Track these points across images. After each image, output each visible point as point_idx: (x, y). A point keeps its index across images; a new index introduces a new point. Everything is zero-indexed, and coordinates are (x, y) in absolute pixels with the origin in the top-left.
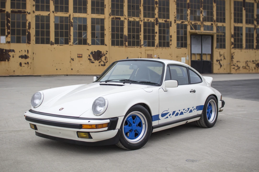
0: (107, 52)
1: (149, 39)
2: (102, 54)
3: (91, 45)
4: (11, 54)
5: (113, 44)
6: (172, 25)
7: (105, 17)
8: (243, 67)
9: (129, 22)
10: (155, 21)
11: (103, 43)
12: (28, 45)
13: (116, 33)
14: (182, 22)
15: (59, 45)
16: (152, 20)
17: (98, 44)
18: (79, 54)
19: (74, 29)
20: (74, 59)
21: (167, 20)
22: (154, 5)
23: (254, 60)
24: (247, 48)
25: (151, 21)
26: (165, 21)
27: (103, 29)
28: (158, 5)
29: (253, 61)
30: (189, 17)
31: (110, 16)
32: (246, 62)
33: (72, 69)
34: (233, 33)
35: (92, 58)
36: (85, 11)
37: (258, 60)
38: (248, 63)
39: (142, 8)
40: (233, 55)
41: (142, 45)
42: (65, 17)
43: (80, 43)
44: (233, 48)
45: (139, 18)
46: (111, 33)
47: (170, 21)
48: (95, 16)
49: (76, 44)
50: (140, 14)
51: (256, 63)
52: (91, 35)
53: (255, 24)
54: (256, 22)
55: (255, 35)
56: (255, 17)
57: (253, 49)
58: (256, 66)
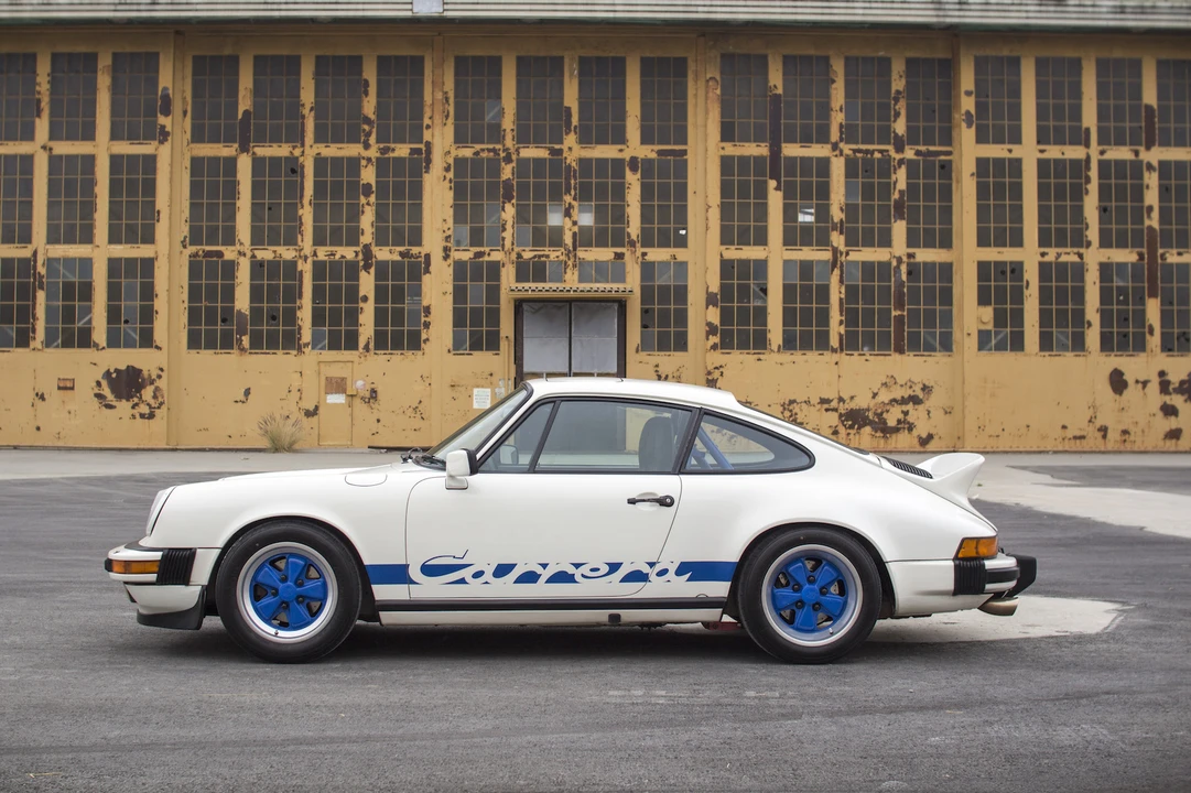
0: (162, 370)
1: (335, 321)
2: (144, 380)
3: (104, 348)
5: (194, 342)
6: (431, 268)
7: (156, 252)
9: (257, 266)
10: (360, 257)
11: (147, 340)
13: (206, 307)
14: (479, 255)
16: (348, 253)
17: (130, 344)
18: (61, 377)
19: (48, 298)
20: (45, 396)
21: (408, 251)
22: (359, 199)
23: (831, 395)
24: (789, 344)
25: (343, 257)
26: (401, 254)
27: (148, 292)
28: (372, 198)
29: (823, 401)
30: (508, 234)
31: (185, 247)
32: (783, 405)
33: (38, 429)
34: (715, 287)
35: (107, 391)
36: (88, 238)
37: (852, 398)
38: (796, 408)
39: (307, 214)
40: (716, 374)
41: (306, 345)
42: (19, 259)
43: (67, 344)
44: (714, 347)
45: (296, 250)
46: (186, 305)
47: (423, 255)
48: (123, 251)
50: (301, 233)
51: (843, 408)
52: (106, 314)
53: (835, 244)
54: (842, 238)
55: (836, 293)
56: (837, 214)
57: (825, 353)
58: (843, 422)
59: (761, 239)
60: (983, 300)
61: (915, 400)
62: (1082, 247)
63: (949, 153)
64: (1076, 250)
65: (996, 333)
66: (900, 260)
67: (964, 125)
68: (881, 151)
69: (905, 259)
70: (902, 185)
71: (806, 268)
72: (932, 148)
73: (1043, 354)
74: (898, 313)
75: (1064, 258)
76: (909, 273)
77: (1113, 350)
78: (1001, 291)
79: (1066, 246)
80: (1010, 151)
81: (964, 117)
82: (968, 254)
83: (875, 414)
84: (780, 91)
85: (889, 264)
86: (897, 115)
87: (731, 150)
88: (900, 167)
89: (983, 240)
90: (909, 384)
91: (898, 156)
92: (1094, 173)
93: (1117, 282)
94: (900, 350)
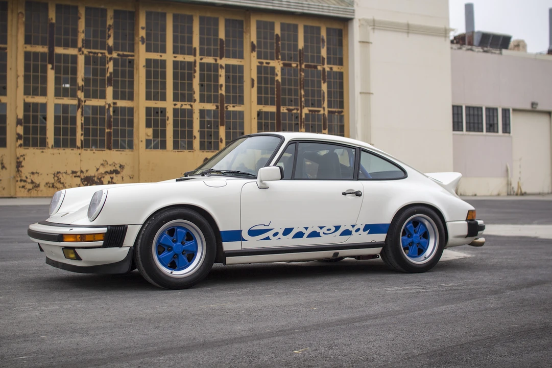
8: (47, 184)
23: (78, 169)
24: (57, 144)
29: (73, 172)
32: (54, 174)
34: (21, 116)
37: (87, 171)
38: (60, 176)
40: (21, 159)
44: (21, 146)
51: (82, 176)
53: (79, 97)
54: (83, 94)
55: (80, 120)
56: (80, 83)
57: (74, 149)
58: (82, 182)
59: (44, 93)
60: (148, 125)
61: (116, 172)
62: (192, 102)
63: (133, 56)
64: (189, 103)
65: (154, 141)
66: (109, 105)
67: (140, 43)
68: (101, 53)
69: (112, 105)
70: (111, 70)
71: (65, 108)
72: (125, 53)
73: (175, 150)
74: (109, 130)
75: (184, 107)
76: (114, 112)
77: (205, 150)
78: (156, 122)
79: (185, 101)
80: (161, 56)
81: (140, 39)
82: (141, 104)
83: (98, 178)
84: (54, 21)
85: (104, 107)
86: (109, 36)
87: (29, 48)
88: (110, 61)
89: (148, 97)
90: (113, 164)
91: (109, 56)
92: (197, 68)
93: (207, 119)
94: (109, 148)
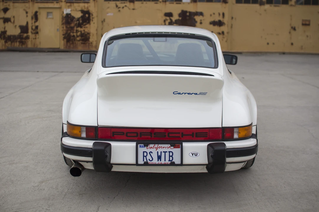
4: (198, 18)
12: (224, 5)
15: (273, 5)
18: (304, 19)
20: (296, 28)
33: (292, 44)
43: (307, 2)
49: (301, 4)
